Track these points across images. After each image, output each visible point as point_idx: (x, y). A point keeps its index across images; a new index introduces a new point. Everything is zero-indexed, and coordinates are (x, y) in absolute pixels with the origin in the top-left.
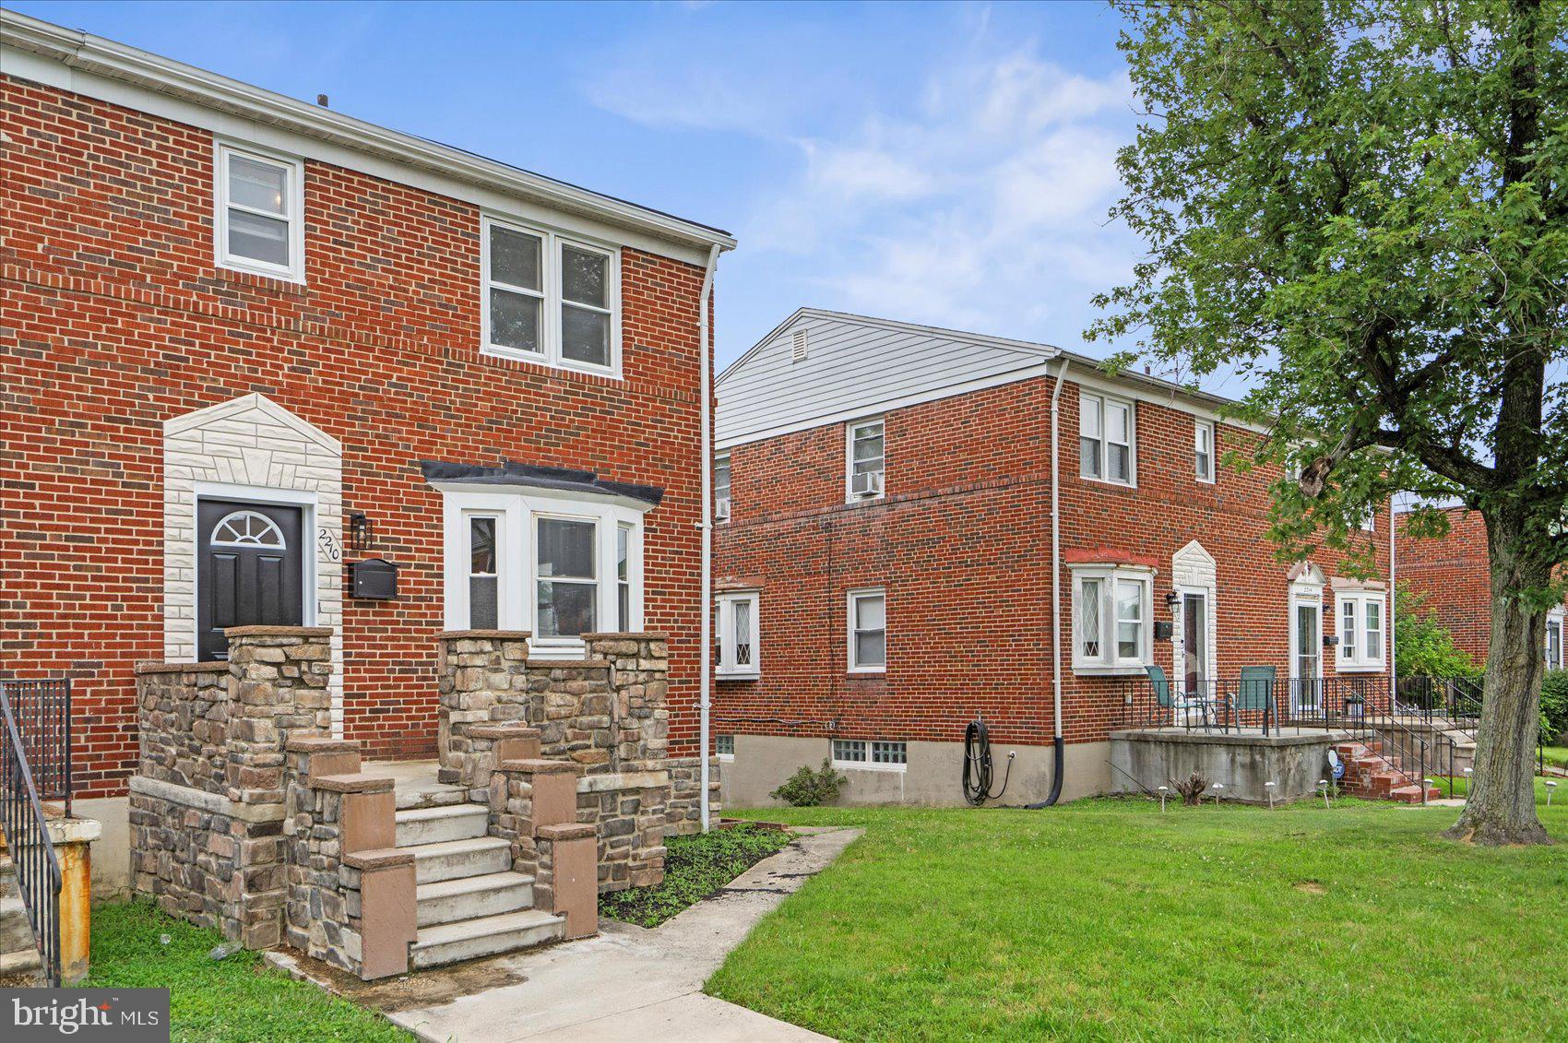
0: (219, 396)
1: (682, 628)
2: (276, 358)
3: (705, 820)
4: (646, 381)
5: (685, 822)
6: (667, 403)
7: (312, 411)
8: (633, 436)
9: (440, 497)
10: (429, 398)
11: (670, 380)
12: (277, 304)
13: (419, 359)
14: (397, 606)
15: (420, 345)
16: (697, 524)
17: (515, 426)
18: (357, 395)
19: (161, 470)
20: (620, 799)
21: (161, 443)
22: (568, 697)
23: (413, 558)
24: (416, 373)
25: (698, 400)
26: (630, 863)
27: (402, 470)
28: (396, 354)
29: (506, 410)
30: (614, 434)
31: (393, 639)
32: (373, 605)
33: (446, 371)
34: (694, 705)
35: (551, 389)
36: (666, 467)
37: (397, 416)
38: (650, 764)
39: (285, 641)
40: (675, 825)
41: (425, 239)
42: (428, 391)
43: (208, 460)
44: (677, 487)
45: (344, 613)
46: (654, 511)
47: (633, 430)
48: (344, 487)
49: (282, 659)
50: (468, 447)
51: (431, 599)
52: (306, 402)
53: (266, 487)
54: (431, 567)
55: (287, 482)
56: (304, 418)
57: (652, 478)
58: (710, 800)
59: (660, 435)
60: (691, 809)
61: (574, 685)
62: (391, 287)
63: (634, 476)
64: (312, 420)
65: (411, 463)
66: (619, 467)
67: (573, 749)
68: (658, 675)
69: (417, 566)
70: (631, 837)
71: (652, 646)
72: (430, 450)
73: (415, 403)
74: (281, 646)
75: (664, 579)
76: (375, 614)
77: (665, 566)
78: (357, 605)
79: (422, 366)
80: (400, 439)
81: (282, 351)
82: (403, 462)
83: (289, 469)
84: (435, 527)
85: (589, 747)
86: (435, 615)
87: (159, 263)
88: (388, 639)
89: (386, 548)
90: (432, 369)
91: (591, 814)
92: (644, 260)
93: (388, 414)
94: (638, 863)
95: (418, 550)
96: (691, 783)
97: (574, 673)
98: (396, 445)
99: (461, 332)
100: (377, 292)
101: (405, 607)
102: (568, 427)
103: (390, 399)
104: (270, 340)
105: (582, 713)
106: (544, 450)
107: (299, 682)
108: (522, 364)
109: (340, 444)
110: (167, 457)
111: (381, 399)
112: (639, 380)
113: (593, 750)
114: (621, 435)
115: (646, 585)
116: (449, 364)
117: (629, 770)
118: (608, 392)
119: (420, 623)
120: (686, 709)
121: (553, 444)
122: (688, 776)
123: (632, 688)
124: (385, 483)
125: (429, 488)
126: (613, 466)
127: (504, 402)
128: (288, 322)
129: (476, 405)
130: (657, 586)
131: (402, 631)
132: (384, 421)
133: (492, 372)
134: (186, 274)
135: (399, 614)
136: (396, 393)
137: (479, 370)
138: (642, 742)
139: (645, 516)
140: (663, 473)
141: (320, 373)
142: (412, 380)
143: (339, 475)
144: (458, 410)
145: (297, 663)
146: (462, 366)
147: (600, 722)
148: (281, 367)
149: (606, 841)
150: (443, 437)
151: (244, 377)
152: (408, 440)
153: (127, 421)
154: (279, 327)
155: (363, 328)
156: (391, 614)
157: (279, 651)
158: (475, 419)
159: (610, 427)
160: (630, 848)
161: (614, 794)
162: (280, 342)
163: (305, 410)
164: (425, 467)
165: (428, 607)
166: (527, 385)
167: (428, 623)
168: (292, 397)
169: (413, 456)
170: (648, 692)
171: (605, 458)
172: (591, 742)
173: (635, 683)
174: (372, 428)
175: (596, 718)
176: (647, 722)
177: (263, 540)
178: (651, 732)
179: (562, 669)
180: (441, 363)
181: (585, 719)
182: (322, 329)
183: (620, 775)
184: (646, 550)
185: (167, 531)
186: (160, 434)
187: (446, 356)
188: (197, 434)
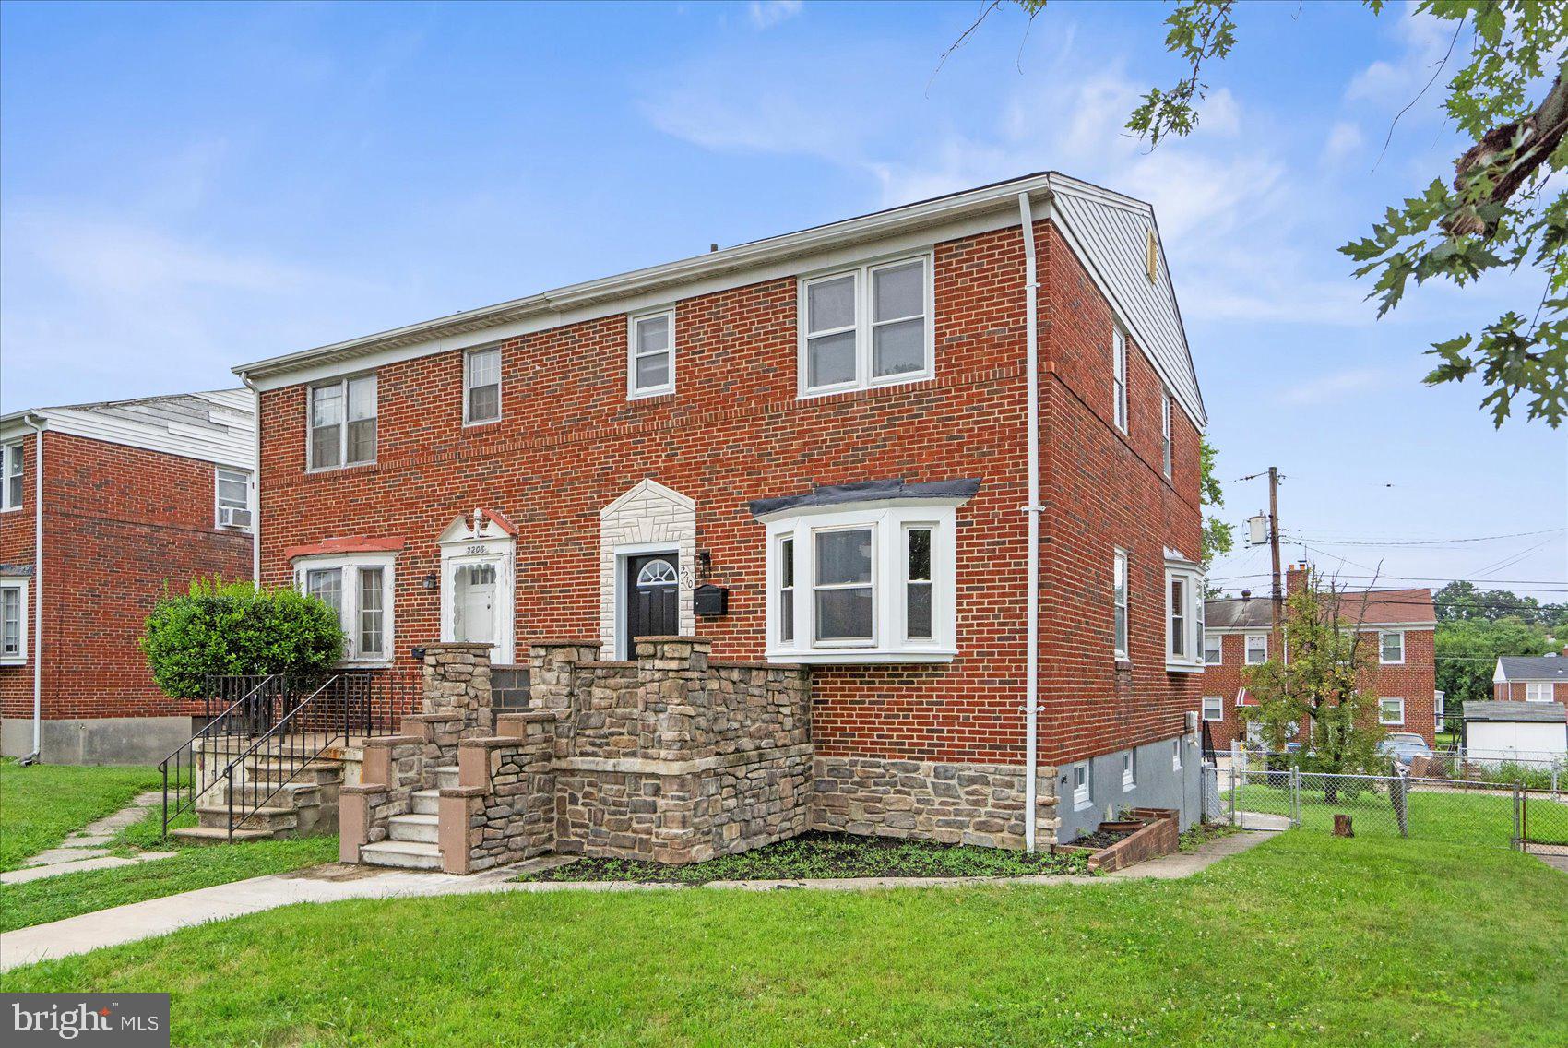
0: (628, 486)
1: (1005, 624)
2: (658, 451)
3: (1030, 837)
4: (958, 372)
5: (1006, 834)
6: (985, 387)
7: (678, 482)
8: (943, 433)
9: (764, 528)
10: (755, 450)
11: (990, 360)
12: (658, 413)
13: (747, 421)
14: (732, 620)
15: (747, 410)
16: (1024, 509)
17: (825, 453)
18: (705, 462)
19: (599, 542)
20: (644, 781)
21: (599, 525)
22: (608, 691)
23: (743, 580)
24: (745, 433)
25: (1024, 371)
26: (654, 840)
27: (736, 512)
28: (731, 423)
29: (817, 442)
30: (923, 435)
31: (730, 645)
32: (716, 620)
33: (767, 424)
34: (1021, 708)
35: (858, 411)
36: (984, 454)
37: (732, 470)
38: (663, 753)
39: (437, 651)
40: (992, 836)
41: (752, 323)
42: (754, 444)
43: (620, 530)
44: (998, 473)
45: (697, 627)
46: (968, 503)
47: (944, 426)
48: (697, 533)
49: (435, 663)
50: (785, 482)
51: (757, 612)
52: (674, 477)
53: (651, 542)
54: (757, 586)
55: (662, 539)
56: (673, 488)
57: (967, 469)
58: (1037, 815)
59: (976, 422)
60: (1013, 821)
61: (612, 682)
62: (729, 372)
63: (945, 472)
64: (679, 489)
65: (742, 505)
66: (928, 467)
67: (612, 734)
68: (671, 674)
69: (746, 587)
70: (654, 816)
71: (666, 647)
72: (756, 492)
73: (744, 457)
74: (435, 655)
75: (982, 573)
76: (718, 626)
77: (983, 559)
78: (706, 620)
79: (751, 426)
80: (735, 488)
81: (660, 445)
82: (736, 506)
83: (664, 526)
84: (760, 553)
85: (623, 734)
86: (760, 625)
87: (599, 411)
88: (725, 645)
89: (725, 575)
90: (757, 425)
91: (619, 790)
92: (957, 248)
93: (727, 471)
94: (660, 841)
95: (747, 574)
96: (1013, 793)
97: (611, 672)
98: (732, 494)
99: (779, 387)
100: (719, 380)
101: (738, 619)
102: (874, 441)
103: (728, 459)
104: (654, 440)
105: (618, 705)
106: (852, 469)
107: (444, 677)
108: (828, 397)
109: (694, 501)
110: (603, 533)
111: (721, 460)
112: (952, 373)
113: (626, 737)
114: (930, 434)
115: (958, 582)
116: (771, 417)
117: (646, 757)
118: (916, 396)
119: (748, 632)
120: (1010, 711)
121: (859, 461)
122: (1011, 786)
123: (648, 685)
124: (724, 525)
125: (756, 522)
126: (922, 468)
127: (814, 436)
128: (662, 423)
129: (792, 445)
130: (973, 581)
131: (736, 638)
132: (723, 477)
133: (804, 413)
134: (612, 413)
135: (735, 626)
136: (732, 453)
137: (794, 414)
138: (658, 734)
139: (958, 511)
140: (980, 462)
141: (683, 453)
142: (742, 440)
143: (693, 525)
144: (777, 453)
145: (443, 665)
146: (780, 416)
147: (630, 713)
148: (660, 457)
149: (634, 815)
150: (765, 479)
151: (641, 470)
152: (740, 487)
153: (585, 515)
154: (658, 429)
155: (709, 410)
156: (728, 626)
157: (433, 658)
158: (790, 458)
159: (918, 429)
160: (653, 826)
161: (638, 776)
162: (660, 439)
163: (673, 483)
164: (752, 506)
165: (754, 619)
166: (836, 414)
167: (754, 632)
168: (667, 477)
169: (743, 499)
170: (662, 689)
171: (913, 462)
172: (625, 730)
173: (652, 681)
174: (716, 484)
175: (628, 710)
176: (662, 716)
177: (666, 579)
178: (665, 725)
179: (603, 668)
180: (763, 418)
181: (620, 711)
182: (682, 420)
183: (640, 760)
184: (959, 546)
185: (602, 581)
186: (599, 520)
187: (767, 411)
188: (615, 514)
